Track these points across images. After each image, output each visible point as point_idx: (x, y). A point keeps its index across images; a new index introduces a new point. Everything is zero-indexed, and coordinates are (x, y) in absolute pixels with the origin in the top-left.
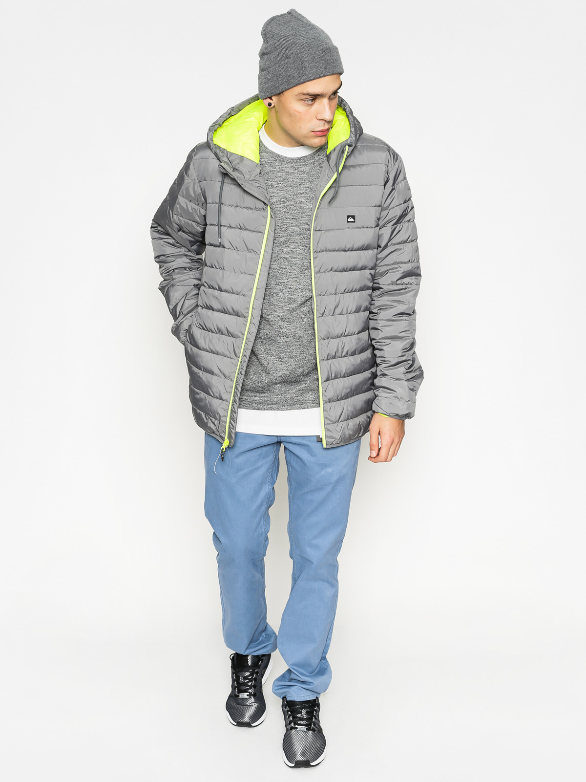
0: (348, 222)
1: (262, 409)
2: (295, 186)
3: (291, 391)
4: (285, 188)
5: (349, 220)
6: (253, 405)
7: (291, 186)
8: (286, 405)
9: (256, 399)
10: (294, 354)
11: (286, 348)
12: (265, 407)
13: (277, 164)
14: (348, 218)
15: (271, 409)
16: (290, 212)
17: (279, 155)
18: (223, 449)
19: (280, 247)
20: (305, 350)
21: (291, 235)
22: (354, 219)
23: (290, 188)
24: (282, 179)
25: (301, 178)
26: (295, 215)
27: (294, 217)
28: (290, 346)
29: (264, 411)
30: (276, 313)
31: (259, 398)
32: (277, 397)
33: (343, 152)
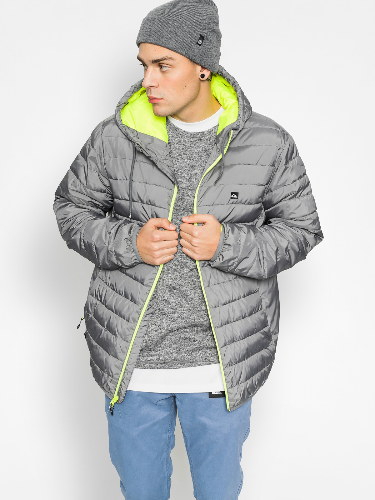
0: (231, 198)
1: (155, 368)
2: (192, 159)
3: (181, 351)
4: (181, 160)
5: (232, 196)
6: (147, 364)
7: (187, 159)
8: (178, 363)
9: (149, 358)
10: (185, 315)
11: (178, 309)
12: (158, 366)
13: (176, 136)
14: (232, 195)
15: (164, 367)
16: (186, 183)
17: (178, 129)
18: (112, 404)
19: (176, 214)
20: (196, 312)
21: (185, 205)
22: (237, 196)
23: (187, 160)
24: (179, 152)
25: (197, 153)
26: (190, 186)
27: (189, 188)
28: (182, 307)
29: (157, 370)
30: (170, 275)
31: (151, 358)
32: (168, 356)
33: (228, 135)
